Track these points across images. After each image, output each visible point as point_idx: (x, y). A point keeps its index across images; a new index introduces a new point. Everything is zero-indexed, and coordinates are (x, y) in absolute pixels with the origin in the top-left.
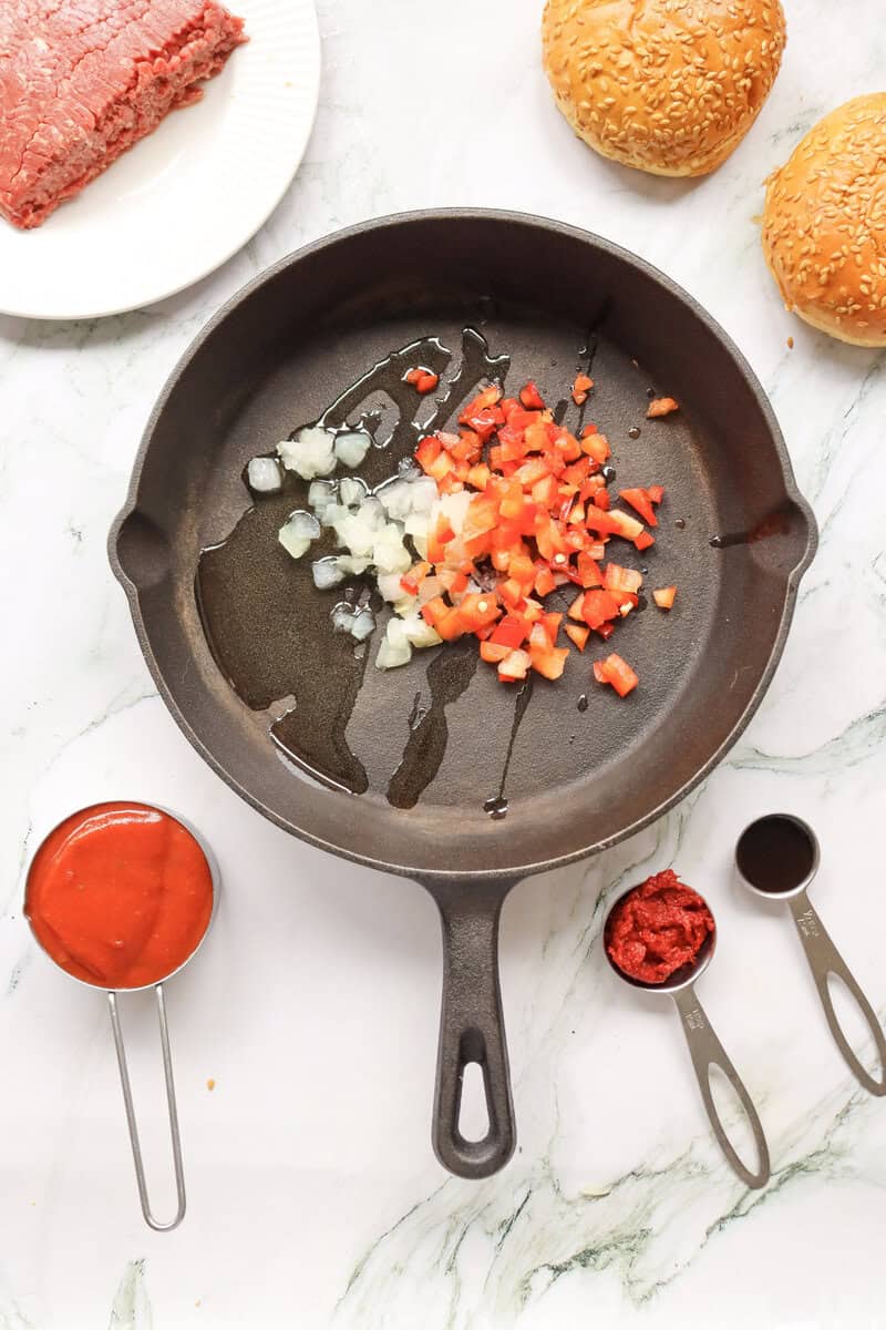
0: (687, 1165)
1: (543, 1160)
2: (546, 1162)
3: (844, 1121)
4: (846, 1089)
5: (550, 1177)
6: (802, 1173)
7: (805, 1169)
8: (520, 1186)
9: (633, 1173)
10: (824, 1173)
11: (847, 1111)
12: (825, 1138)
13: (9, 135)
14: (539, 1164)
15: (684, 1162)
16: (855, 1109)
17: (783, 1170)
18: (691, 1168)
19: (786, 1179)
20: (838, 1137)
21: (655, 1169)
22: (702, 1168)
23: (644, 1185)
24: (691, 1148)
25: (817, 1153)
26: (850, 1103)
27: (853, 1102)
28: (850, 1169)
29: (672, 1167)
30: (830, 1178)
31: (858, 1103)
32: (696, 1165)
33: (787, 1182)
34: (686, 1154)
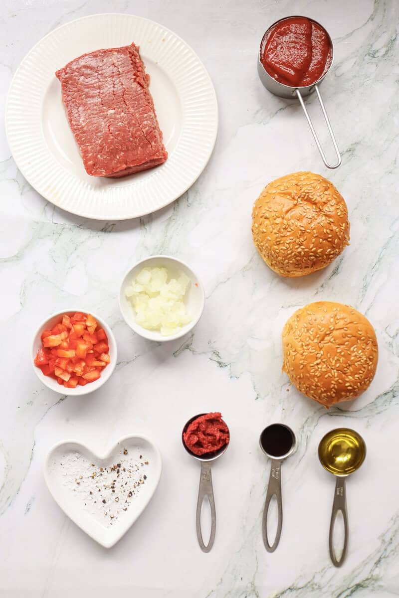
0: (312, 585)
1: (251, 583)
2: (252, 584)
3: (378, 565)
4: (379, 552)
5: (254, 590)
6: (361, 588)
7: (362, 586)
8: (241, 595)
9: (289, 589)
10: (371, 588)
11: (379, 561)
12: (370, 573)
14: (249, 585)
15: (310, 584)
16: (383, 560)
17: (353, 587)
18: (314, 586)
19: (354, 591)
20: (377, 572)
21: (299, 586)
22: (319, 586)
23: (294, 593)
24: (314, 577)
25: (367, 579)
26: (380, 558)
27: (382, 557)
28: (380, 586)
29: (306, 586)
30: (372, 590)
31: (384, 557)
32: (316, 585)
33: (355, 592)
34: (311, 580)
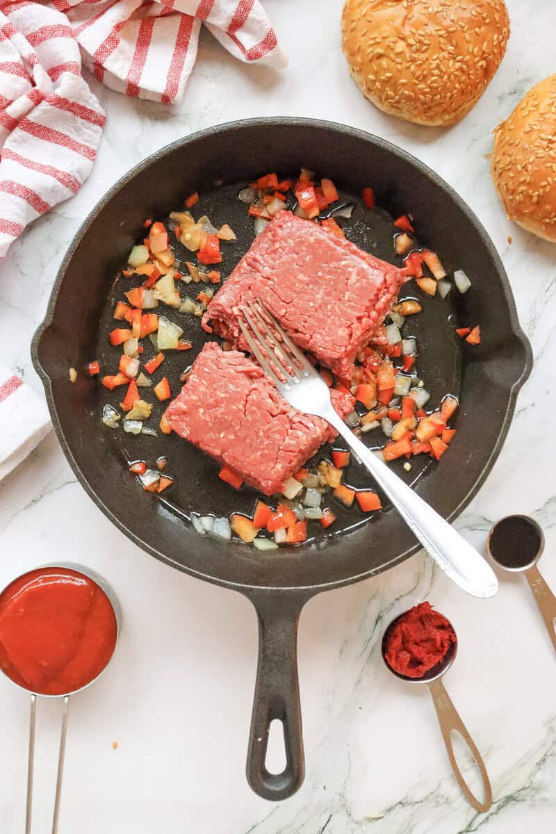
0: (437, 797)
1: (340, 795)
2: (342, 796)
3: (542, 767)
4: (544, 746)
5: (343, 805)
6: (514, 802)
7: (515, 799)
8: (324, 812)
9: (400, 803)
10: (529, 802)
11: (544, 760)
12: (529, 778)
13: (267, 442)
14: (338, 798)
15: (434, 795)
16: (549, 760)
17: (501, 800)
18: (439, 799)
19: (503, 806)
20: (539, 776)
21: (417, 799)
22: (447, 799)
23: (407, 811)
24: (439, 786)
25: (524, 789)
26: (546, 755)
27: (548, 754)
28: (547, 800)
29: (426, 799)
30: (532, 806)
31: (552, 755)
32: (443, 797)
33: (503, 808)
34: (436, 790)
